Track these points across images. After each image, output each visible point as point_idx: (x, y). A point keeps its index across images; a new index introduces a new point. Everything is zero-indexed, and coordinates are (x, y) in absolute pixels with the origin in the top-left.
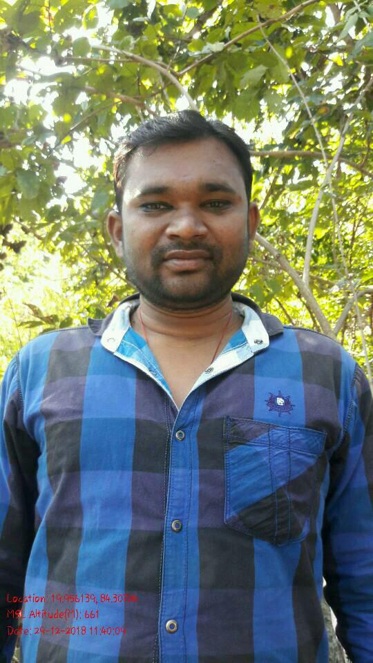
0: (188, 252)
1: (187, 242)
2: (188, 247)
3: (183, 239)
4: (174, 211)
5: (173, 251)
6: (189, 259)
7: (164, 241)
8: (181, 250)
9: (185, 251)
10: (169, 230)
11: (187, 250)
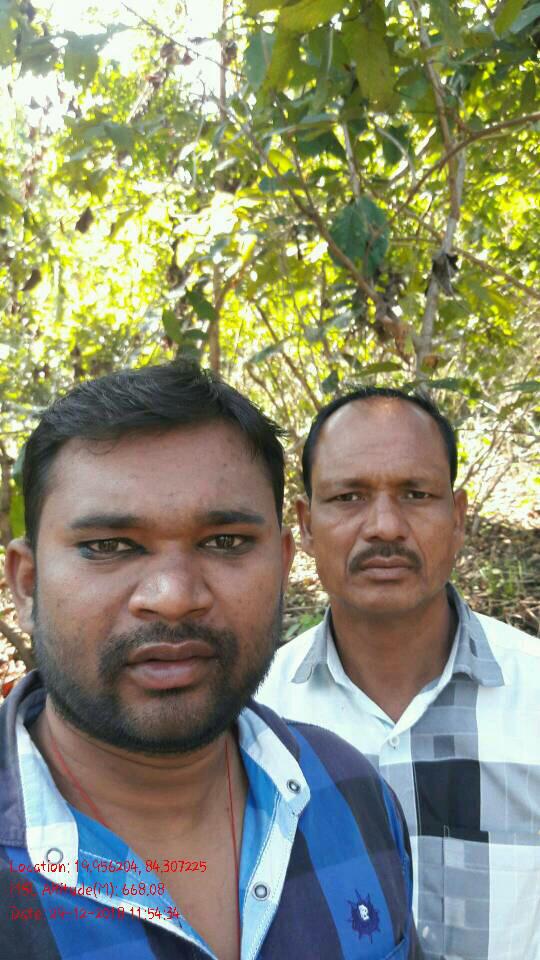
0: (176, 646)
1: (173, 625)
2: (175, 636)
3: (165, 617)
4: (147, 558)
5: (146, 646)
6: (179, 660)
7: (127, 625)
8: (163, 644)
9: (169, 644)
10: (137, 599)
11: (173, 642)
